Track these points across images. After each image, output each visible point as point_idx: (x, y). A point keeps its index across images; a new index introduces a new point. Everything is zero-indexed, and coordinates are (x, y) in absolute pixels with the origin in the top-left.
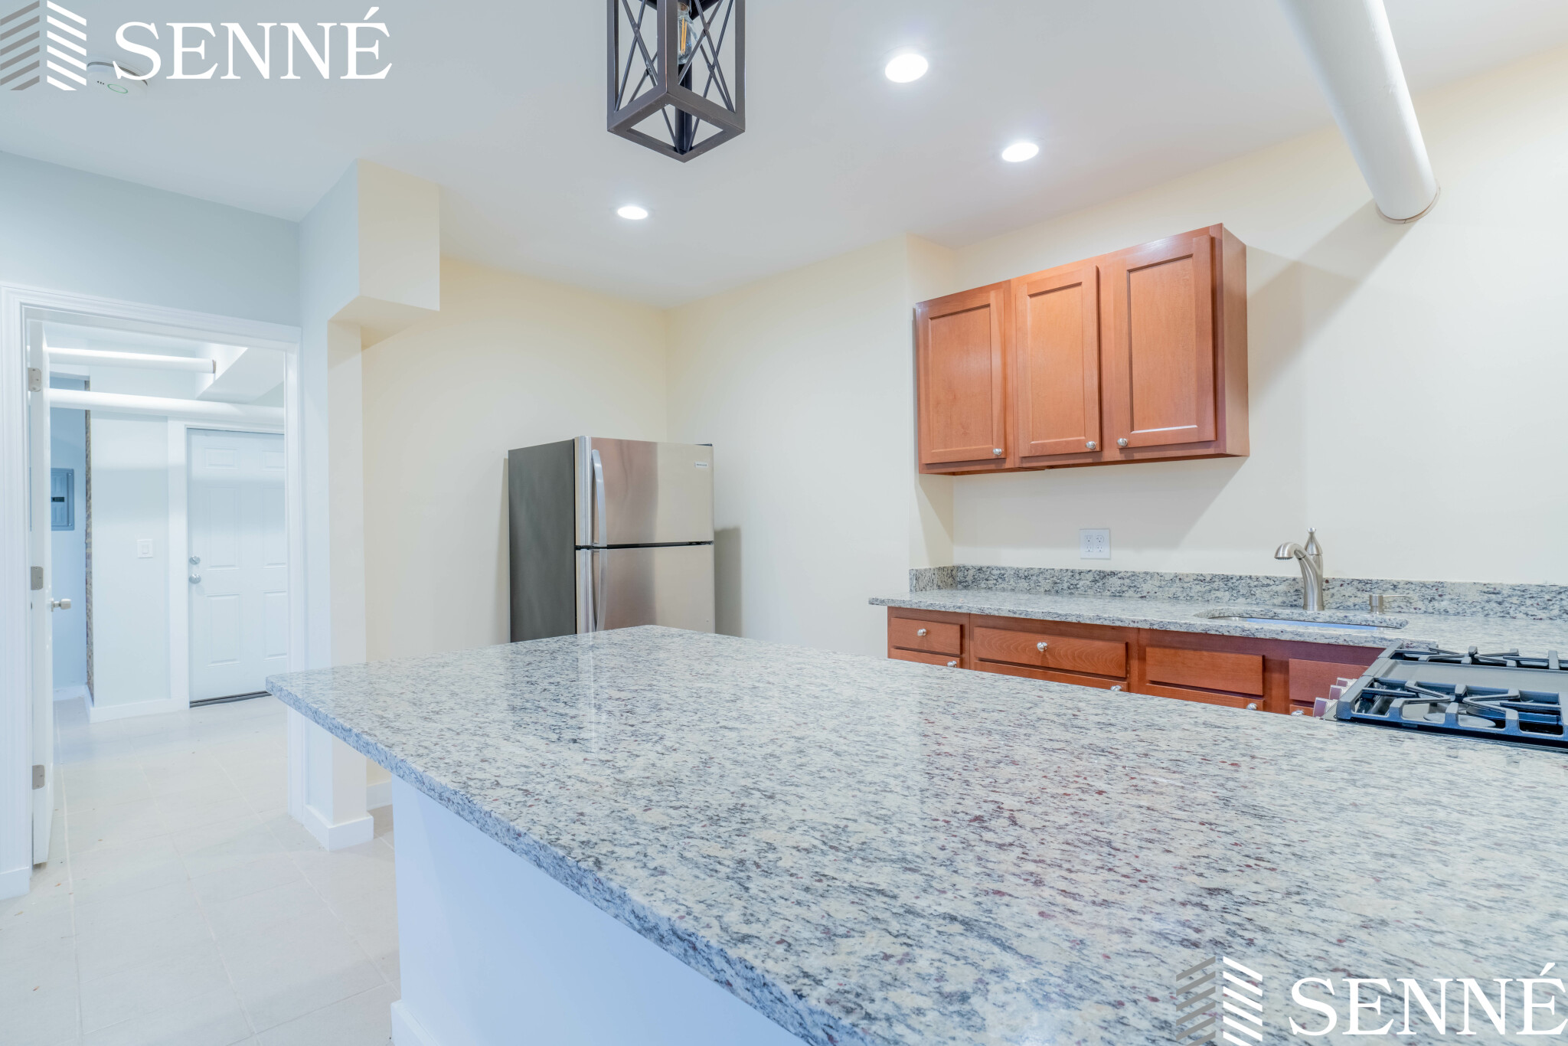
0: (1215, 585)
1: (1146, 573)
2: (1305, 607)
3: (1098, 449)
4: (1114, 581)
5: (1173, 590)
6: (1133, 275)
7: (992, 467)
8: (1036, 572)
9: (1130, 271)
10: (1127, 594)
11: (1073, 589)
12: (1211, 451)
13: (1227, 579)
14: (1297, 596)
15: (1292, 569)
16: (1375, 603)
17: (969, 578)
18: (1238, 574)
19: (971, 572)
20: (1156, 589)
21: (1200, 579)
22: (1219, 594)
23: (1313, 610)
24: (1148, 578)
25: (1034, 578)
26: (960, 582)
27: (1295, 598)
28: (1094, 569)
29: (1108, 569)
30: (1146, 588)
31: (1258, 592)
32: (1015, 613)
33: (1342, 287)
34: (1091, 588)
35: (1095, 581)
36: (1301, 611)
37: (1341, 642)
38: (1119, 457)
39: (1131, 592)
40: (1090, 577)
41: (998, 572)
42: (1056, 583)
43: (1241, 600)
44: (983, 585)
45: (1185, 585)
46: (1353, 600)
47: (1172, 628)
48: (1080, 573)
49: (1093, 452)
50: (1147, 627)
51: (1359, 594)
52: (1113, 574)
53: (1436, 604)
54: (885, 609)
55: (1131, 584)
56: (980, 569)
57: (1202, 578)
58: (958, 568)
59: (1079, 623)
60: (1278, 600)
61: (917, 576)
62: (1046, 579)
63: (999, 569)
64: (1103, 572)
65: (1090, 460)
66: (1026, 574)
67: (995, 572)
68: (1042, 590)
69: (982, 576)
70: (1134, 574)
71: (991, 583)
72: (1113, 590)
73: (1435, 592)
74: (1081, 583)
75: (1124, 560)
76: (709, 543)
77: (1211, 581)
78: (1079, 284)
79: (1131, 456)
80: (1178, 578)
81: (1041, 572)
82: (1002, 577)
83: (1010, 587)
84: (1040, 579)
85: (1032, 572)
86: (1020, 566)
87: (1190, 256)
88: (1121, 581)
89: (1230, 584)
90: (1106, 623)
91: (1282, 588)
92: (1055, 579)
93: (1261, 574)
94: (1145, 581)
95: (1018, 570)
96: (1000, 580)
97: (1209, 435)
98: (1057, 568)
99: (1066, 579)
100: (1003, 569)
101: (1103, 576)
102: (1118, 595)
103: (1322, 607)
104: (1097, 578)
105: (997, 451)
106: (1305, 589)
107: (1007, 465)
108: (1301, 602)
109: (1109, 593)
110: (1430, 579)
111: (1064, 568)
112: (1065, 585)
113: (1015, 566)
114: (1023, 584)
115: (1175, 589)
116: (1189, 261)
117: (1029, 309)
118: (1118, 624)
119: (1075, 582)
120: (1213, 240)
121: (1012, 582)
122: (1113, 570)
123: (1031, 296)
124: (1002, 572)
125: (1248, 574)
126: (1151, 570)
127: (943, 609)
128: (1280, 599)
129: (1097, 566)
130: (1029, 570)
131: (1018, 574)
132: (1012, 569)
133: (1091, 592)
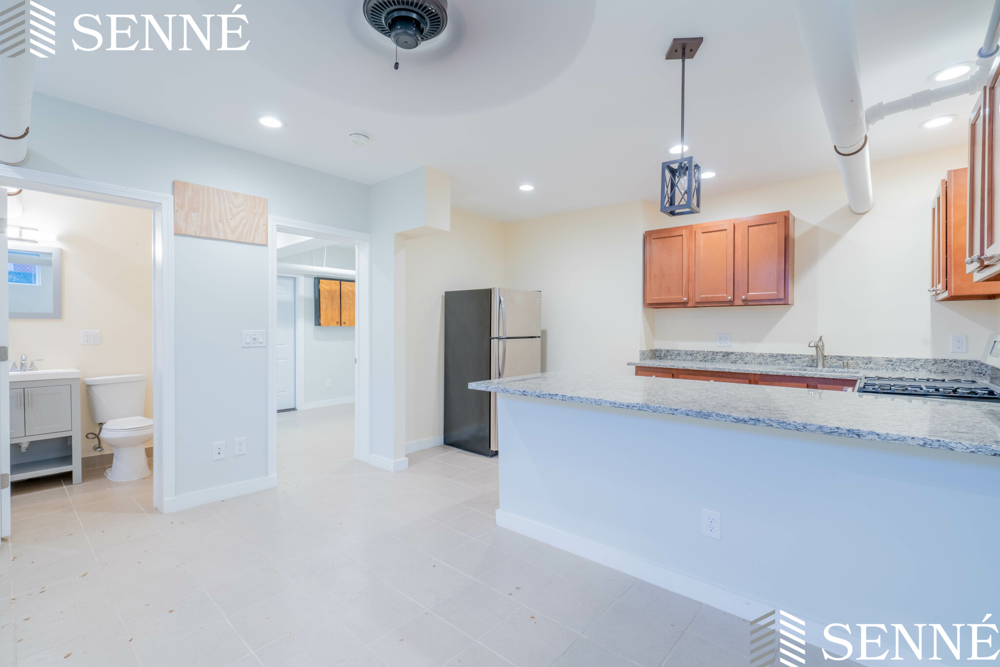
1: (748, 353)
2: (817, 366)
3: (732, 300)
4: (732, 356)
5: (759, 360)
6: (750, 228)
7: (682, 306)
8: (696, 352)
9: (749, 227)
10: (738, 362)
11: (713, 360)
12: (782, 303)
13: (783, 355)
14: (813, 362)
15: (813, 352)
16: (845, 365)
17: (662, 355)
18: (788, 353)
19: (663, 352)
20: (752, 360)
21: (772, 356)
22: (780, 361)
23: (820, 367)
24: (748, 355)
25: (695, 355)
26: (658, 357)
27: (812, 363)
28: (723, 351)
29: (730, 351)
30: (747, 359)
31: (796, 360)
32: (700, 368)
33: (834, 238)
34: (722, 358)
35: (724, 356)
36: (815, 368)
37: (838, 378)
38: (741, 303)
39: (740, 361)
40: (721, 354)
41: (677, 352)
42: (705, 357)
43: (789, 364)
44: (669, 358)
45: (765, 358)
46: (835, 364)
47: (771, 374)
48: (717, 353)
49: (730, 301)
50: (760, 373)
51: (838, 362)
52: (732, 353)
53: (868, 365)
54: (634, 367)
55: (741, 356)
56: (668, 351)
58: (657, 350)
59: (730, 372)
60: (805, 364)
61: (643, 353)
62: (700, 355)
64: (728, 352)
65: (728, 305)
66: (691, 353)
67: (675, 352)
68: (699, 359)
69: (669, 354)
70: (742, 353)
71: (673, 357)
72: (732, 359)
73: (869, 360)
74: (717, 357)
75: (737, 347)
76: (539, 337)
77: (776, 356)
78: (726, 230)
79: (746, 303)
80: (762, 355)
81: (698, 352)
82: (679, 354)
83: (683, 359)
84: (698, 355)
86: (688, 350)
87: (776, 223)
88: (736, 356)
89: (784, 357)
90: (741, 372)
91: (807, 359)
92: (705, 355)
93: (798, 353)
94: (747, 356)
95: (687, 351)
96: (678, 356)
97: (782, 296)
98: (706, 350)
99: (710, 355)
100: (680, 351)
101: (727, 354)
102: (734, 362)
103: (824, 366)
104: (725, 355)
105: (685, 299)
106: (817, 360)
107: (689, 306)
108: (815, 365)
109: (730, 361)
110: (866, 356)
111: (709, 350)
112: (710, 358)
114: (689, 357)
115: (760, 359)
116: (776, 225)
117: (702, 239)
118: (747, 372)
119: (714, 357)
120: (785, 217)
121: (684, 356)
122: (732, 351)
123: (703, 233)
125: (792, 354)
126: (750, 352)
127: (665, 367)
128: (806, 364)
129: (724, 350)
130: (692, 351)
131: (686, 353)
132: (684, 351)
133: (722, 361)
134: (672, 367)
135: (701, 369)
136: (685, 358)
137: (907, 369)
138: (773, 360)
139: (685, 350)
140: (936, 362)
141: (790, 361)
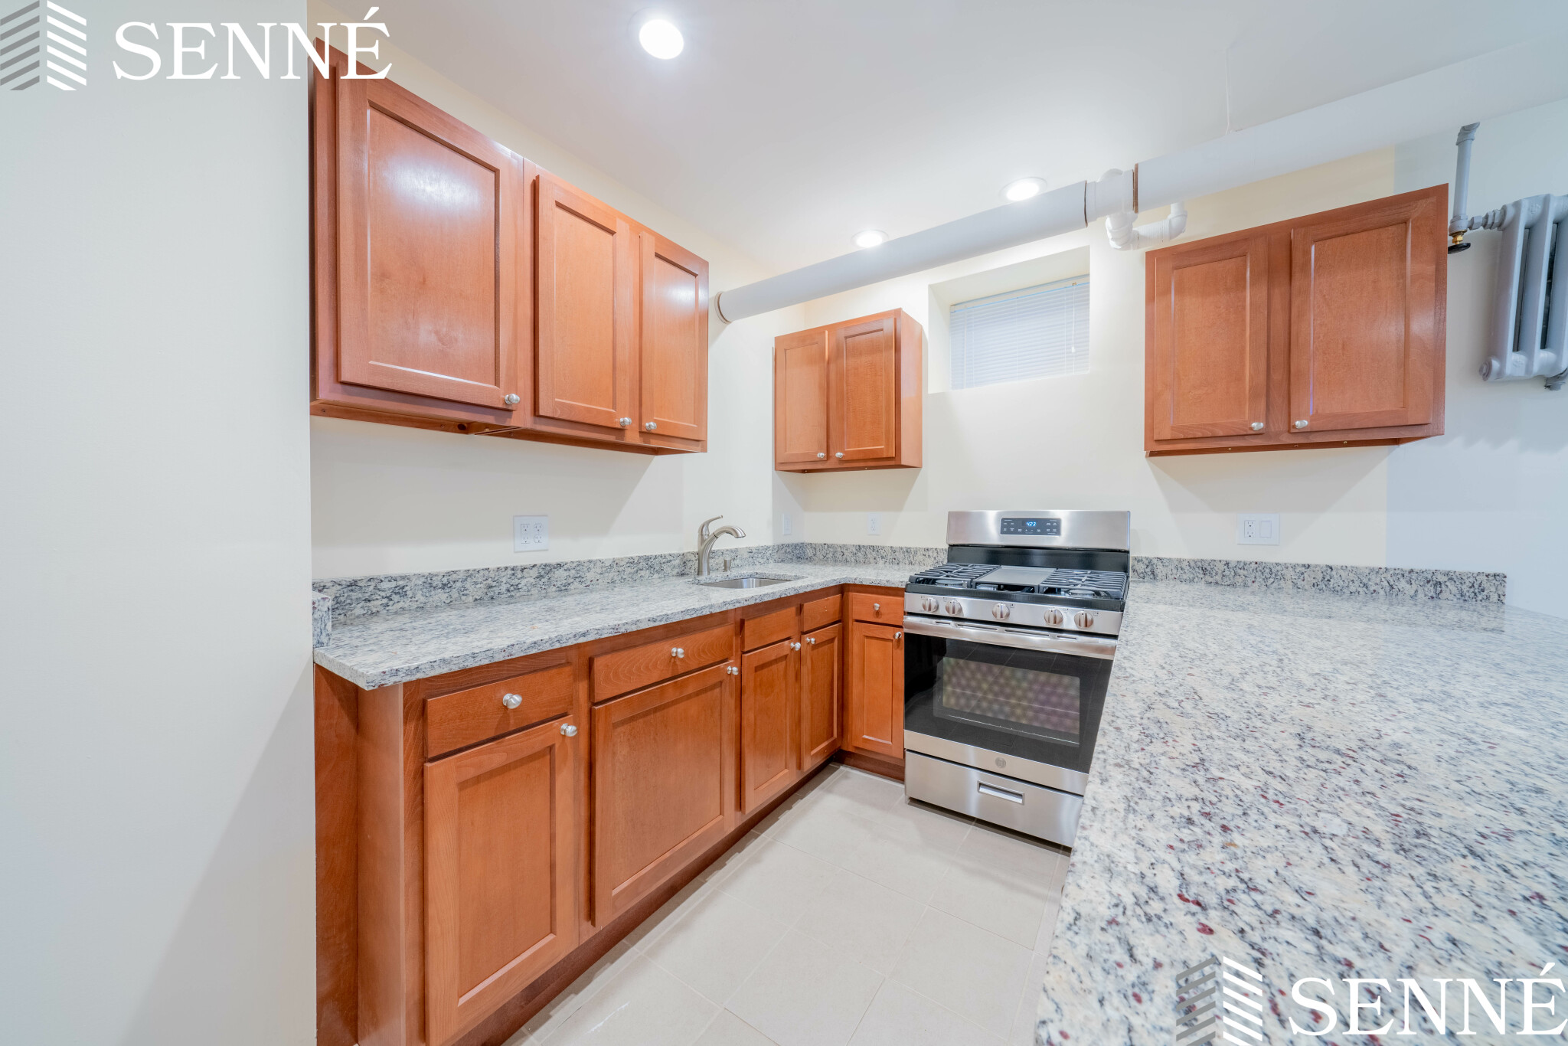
0: (640, 566)
1: (590, 561)
4: (560, 573)
5: (611, 575)
8: (461, 576)
10: (572, 587)
13: (647, 559)
15: (693, 545)
18: (654, 554)
20: (598, 577)
21: (631, 562)
22: (642, 573)
24: (592, 566)
25: (459, 584)
27: (683, 568)
28: (538, 563)
29: (554, 561)
30: (590, 576)
34: (534, 586)
35: (540, 577)
38: (635, 442)
39: (576, 584)
40: (534, 573)
41: (394, 584)
42: (491, 587)
45: (621, 569)
48: (522, 570)
52: (559, 565)
55: (578, 572)
56: (353, 584)
57: (632, 560)
62: (476, 583)
63: (391, 579)
64: (549, 565)
66: (445, 580)
68: (471, 599)
69: (354, 595)
70: (579, 564)
71: (375, 605)
72: (559, 584)
74: (523, 582)
75: (565, 549)
77: (638, 563)
80: (615, 563)
81: (469, 574)
82: (400, 591)
83: (415, 605)
84: (468, 585)
85: (454, 577)
86: (434, 571)
88: (567, 573)
89: (649, 563)
91: (678, 561)
92: (489, 581)
94: (589, 570)
95: (431, 576)
96: (396, 598)
98: (493, 566)
99: (504, 580)
100: (403, 578)
101: (548, 569)
104: (543, 573)
105: (515, 397)
109: (554, 589)
111: (503, 565)
112: (504, 588)
113: (425, 570)
114: (441, 596)
115: (613, 573)
119: (516, 581)
121: (419, 596)
122: (559, 561)
123: (560, 206)
124: (401, 583)
125: (660, 554)
126: (594, 558)
127: (557, 646)
128: (676, 571)
129: (541, 559)
130: (449, 574)
131: (429, 583)
132: (419, 576)
133: (535, 591)
134: (582, 640)
135: (657, 624)
136: (423, 599)
137: (762, 561)
138: (632, 571)
139: (426, 571)
140: (781, 548)
141: (657, 568)
